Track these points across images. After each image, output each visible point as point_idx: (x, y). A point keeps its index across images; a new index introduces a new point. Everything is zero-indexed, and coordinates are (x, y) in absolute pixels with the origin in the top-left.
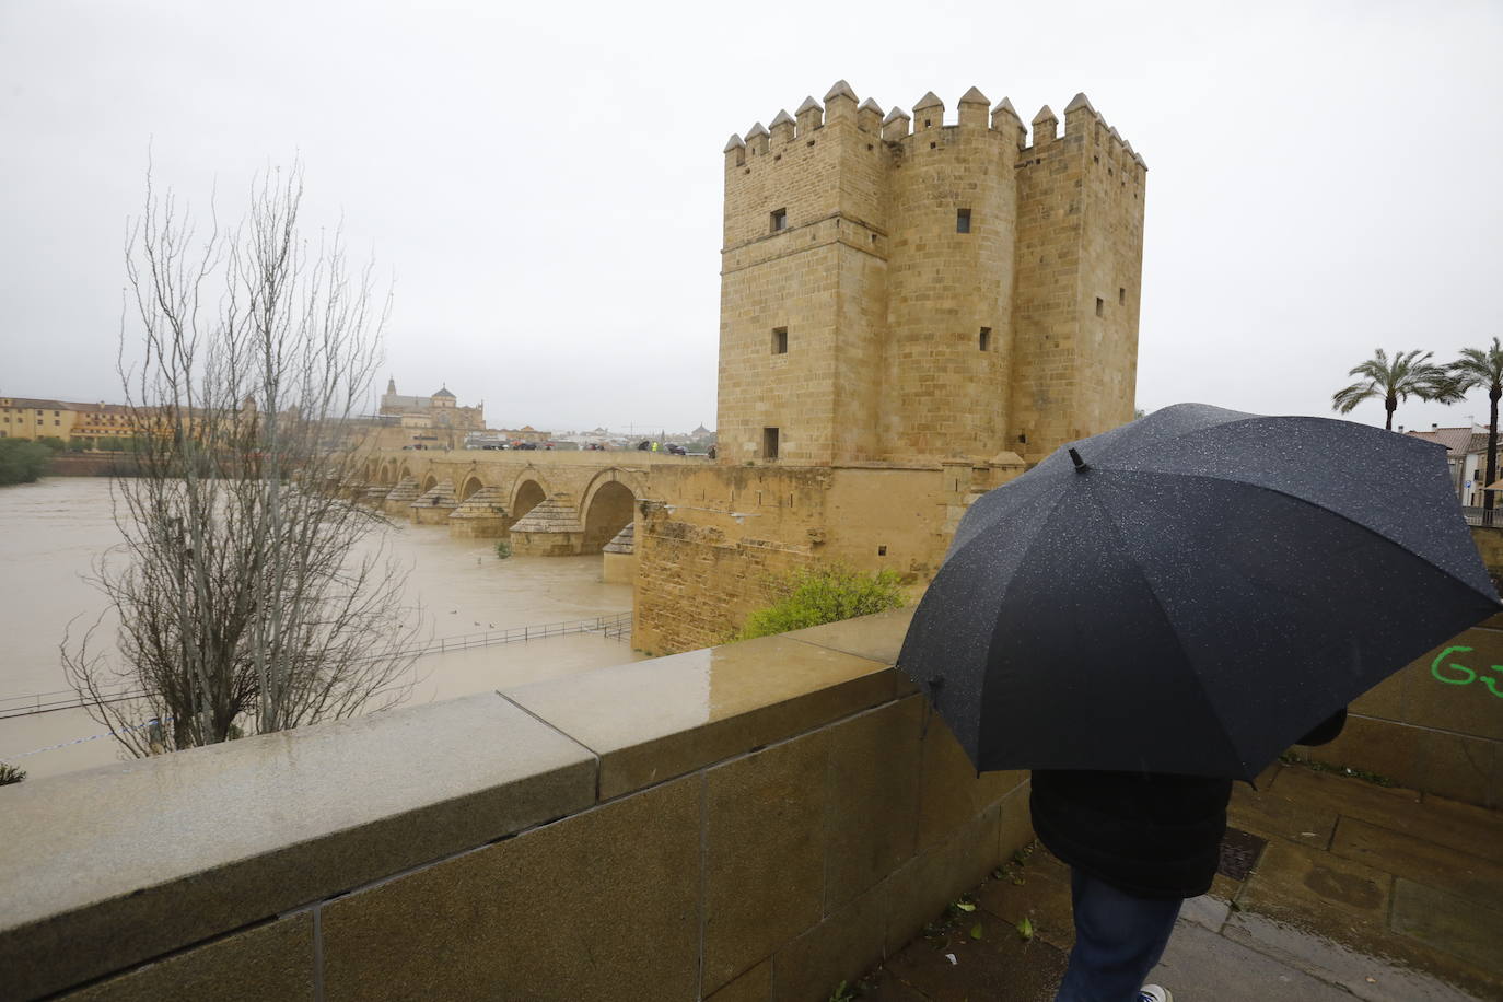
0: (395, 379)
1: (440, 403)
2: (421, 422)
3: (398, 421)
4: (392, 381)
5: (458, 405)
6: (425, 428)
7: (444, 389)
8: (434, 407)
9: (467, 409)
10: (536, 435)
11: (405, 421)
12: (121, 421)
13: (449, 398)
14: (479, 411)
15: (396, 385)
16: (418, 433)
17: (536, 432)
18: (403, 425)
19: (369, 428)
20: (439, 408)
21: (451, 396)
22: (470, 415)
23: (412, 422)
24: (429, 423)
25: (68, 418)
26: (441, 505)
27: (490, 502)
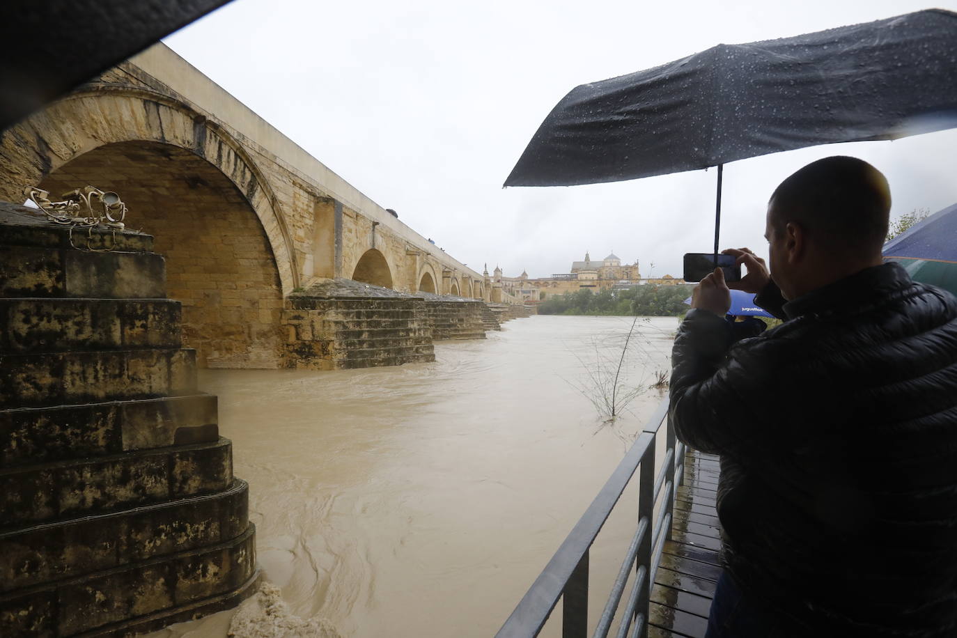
1: (609, 264)
2: (590, 276)
3: (576, 277)
4: (587, 255)
5: (620, 265)
6: (593, 280)
7: (612, 255)
8: (603, 267)
9: (627, 267)
10: (672, 281)
11: (579, 276)
13: (614, 260)
14: (635, 267)
17: (673, 279)
18: (580, 278)
19: (558, 282)
20: (607, 267)
21: (616, 258)
22: (631, 271)
23: (584, 276)
24: (595, 277)
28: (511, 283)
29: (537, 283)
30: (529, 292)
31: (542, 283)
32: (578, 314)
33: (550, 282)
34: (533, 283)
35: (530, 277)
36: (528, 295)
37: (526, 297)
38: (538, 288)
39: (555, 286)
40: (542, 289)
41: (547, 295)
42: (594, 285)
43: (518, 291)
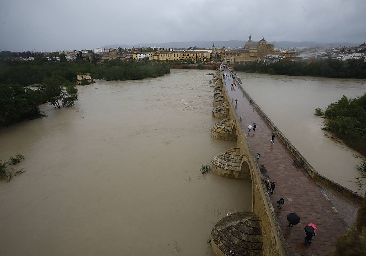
1: (261, 44)
2: (254, 51)
3: (247, 51)
4: (250, 36)
5: (266, 44)
6: (255, 53)
7: (263, 39)
8: (259, 45)
9: (269, 45)
10: (289, 55)
11: (249, 51)
12: (187, 55)
13: (264, 42)
14: (273, 45)
16: (253, 55)
18: (249, 52)
19: (240, 53)
20: (261, 45)
21: (265, 41)
22: (270, 47)
23: (251, 51)
24: (256, 51)
25: (179, 55)
26: (220, 112)
27: (225, 126)
28: (218, 52)
29: (231, 53)
30: (230, 60)
31: (233, 53)
32: (251, 72)
33: (237, 53)
34: (229, 53)
35: (226, 50)
37: (228, 62)
38: (231, 57)
39: (238, 55)
40: (233, 57)
41: (236, 61)
42: (256, 56)
43: (225, 59)
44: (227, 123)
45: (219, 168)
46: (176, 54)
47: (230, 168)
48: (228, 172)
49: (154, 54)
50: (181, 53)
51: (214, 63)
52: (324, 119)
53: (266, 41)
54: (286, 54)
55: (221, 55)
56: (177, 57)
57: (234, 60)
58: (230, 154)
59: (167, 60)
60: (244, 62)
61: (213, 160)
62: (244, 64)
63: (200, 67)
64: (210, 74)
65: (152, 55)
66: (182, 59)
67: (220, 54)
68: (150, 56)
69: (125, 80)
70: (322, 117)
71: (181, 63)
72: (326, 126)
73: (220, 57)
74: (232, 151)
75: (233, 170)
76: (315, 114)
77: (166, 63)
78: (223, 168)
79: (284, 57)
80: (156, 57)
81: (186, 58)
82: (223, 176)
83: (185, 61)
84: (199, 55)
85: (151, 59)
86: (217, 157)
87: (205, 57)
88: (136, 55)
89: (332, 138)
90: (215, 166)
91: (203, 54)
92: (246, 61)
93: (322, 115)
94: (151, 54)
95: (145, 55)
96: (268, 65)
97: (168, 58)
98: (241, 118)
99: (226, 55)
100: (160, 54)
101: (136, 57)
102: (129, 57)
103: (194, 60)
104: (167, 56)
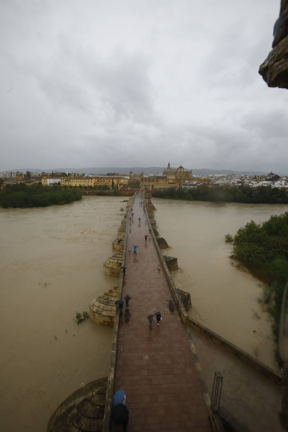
0: (170, 163)
2: (172, 177)
3: (166, 177)
4: (169, 164)
5: (184, 171)
6: (173, 179)
7: (181, 166)
8: (178, 172)
9: (187, 172)
10: (206, 181)
11: (168, 177)
12: (103, 181)
13: (182, 169)
14: (190, 172)
15: (170, 164)
16: (171, 181)
19: (158, 179)
20: (179, 172)
22: (188, 174)
23: (170, 178)
25: (93, 181)
26: (120, 243)
27: (118, 260)
28: (137, 178)
29: (150, 179)
30: (147, 186)
32: (170, 198)
34: (148, 179)
35: (145, 176)
36: (147, 187)
37: (146, 189)
38: (150, 183)
39: (157, 182)
40: (151, 183)
41: (155, 188)
42: (174, 182)
43: (142, 185)
44: (120, 256)
45: (96, 315)
46: (90, 180)
47: (109, 314)
48: (107, 319)
49: (66, 179)
50: (96, 179)
51: (132, 189)
52: (234, 246)
53: (183, 168)
54: (203, 181)
55: (139, 182)
56: (92, 183)
57: (153, 187)
58: (110, 296)
59: (80, 186)
60: (162, 188)
61: (91, 304)
62: (162, 190)
63: (116, 193)
64: (124, 201)
65: (64, 181)
66: (97, 186)
67: (138, 180)
68: (61, 182)
69: (25, 207)
70: (232, 244)
71: (96, 189)
72: (232, 254)
73: (138, 183)
74: (112, 291)
75: (112, 315)
76: (226, 241)
77: (79, 189)
78: (100, 314)
79: (201, 184)
80: (68, 183)
81: (101, 184)
82: (102, 325)
83: (100, 187)
84: (115, 181)
85: (62, 184)
86: (95, 300)
87: (122, 184)
88: (45, 180)
89: (238, 266)
90: (92, 312)
91: (119, 180)
92: (164, 187)
93: (232, 241)
94: (62, 179)
95: (57, 181)
96: (186, 191)
97: (82, 184)
98: (130, 250)
99: (144, 181)
100: (72, 179)
101: (45, 182)
102: (37, 182)
103: (110, 186)
104: (80, 182)
